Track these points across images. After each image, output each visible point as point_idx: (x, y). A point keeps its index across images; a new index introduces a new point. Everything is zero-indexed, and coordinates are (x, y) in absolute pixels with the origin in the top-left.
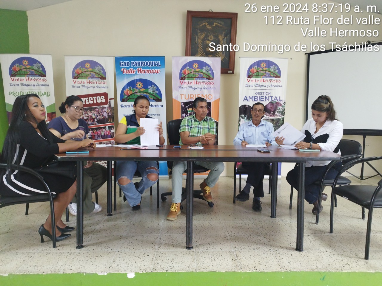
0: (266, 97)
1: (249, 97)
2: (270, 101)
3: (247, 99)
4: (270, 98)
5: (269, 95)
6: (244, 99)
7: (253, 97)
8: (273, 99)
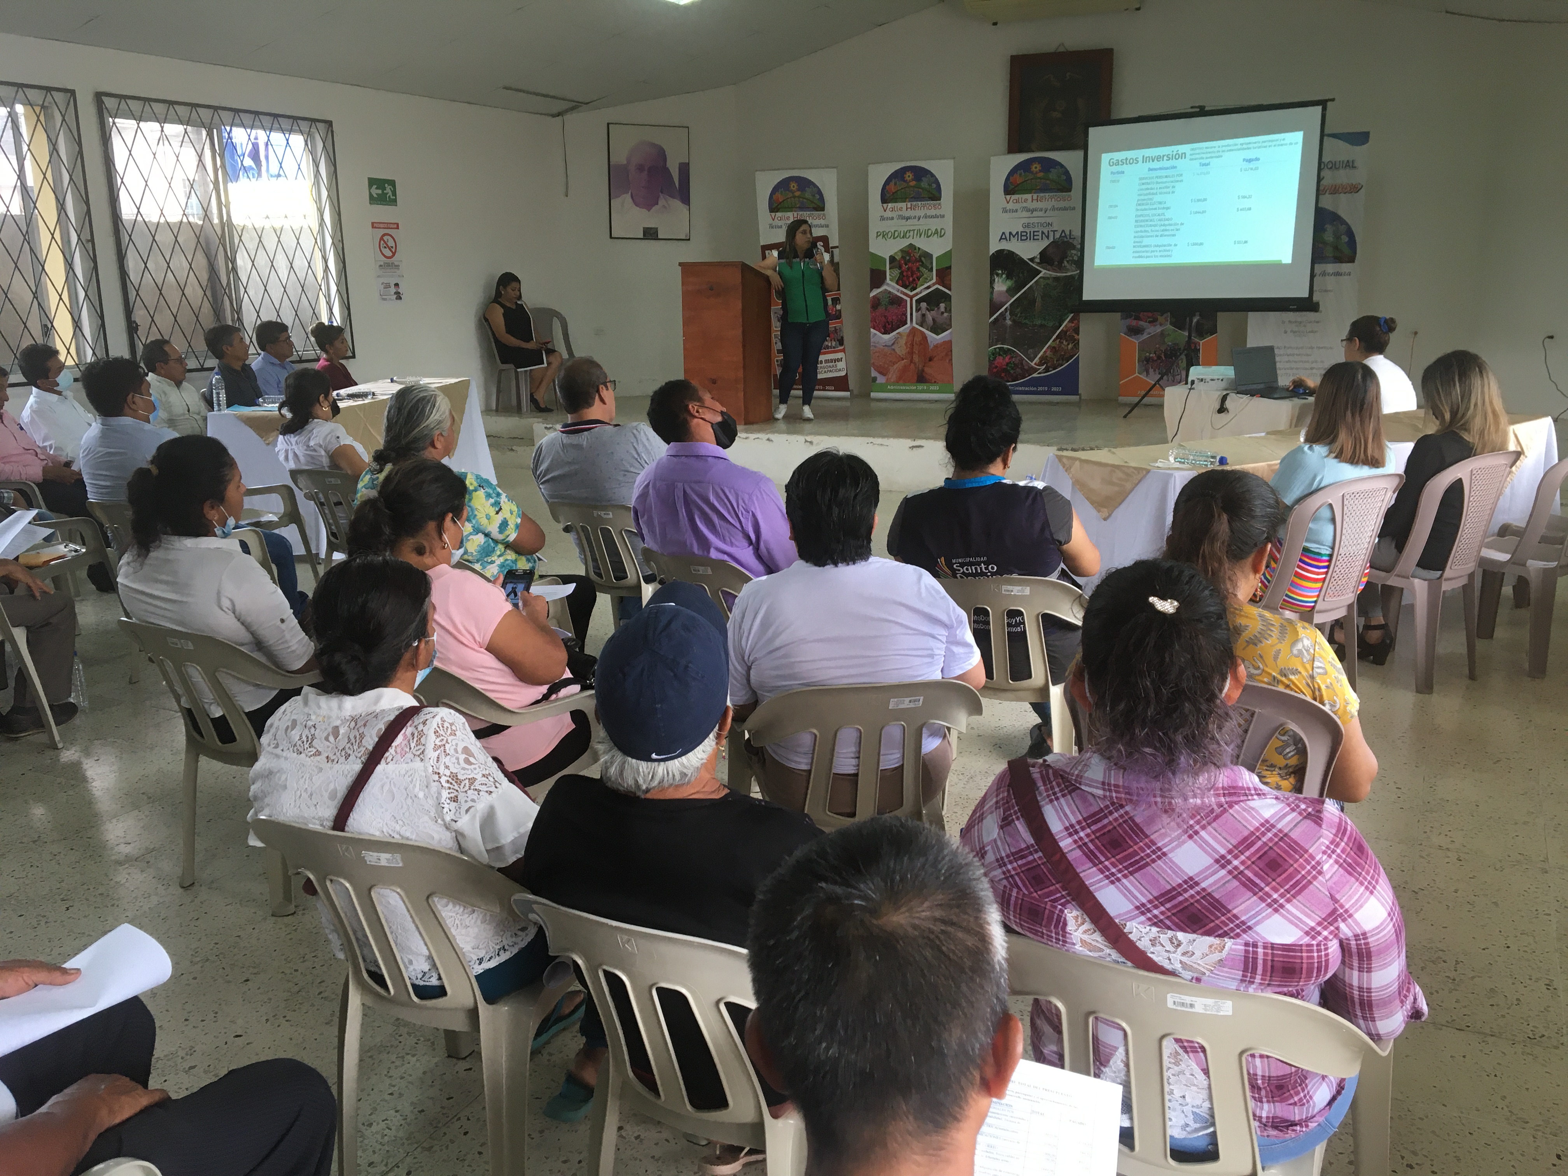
0: (1043, 233)
1: (1010, 233)
2: (1051, 239)
3: (1006, 238)
4: (1051, 234)
5: (1050, 228)
6: (1001, 238)
7: (1017, 233)
8: (1057, 236)
